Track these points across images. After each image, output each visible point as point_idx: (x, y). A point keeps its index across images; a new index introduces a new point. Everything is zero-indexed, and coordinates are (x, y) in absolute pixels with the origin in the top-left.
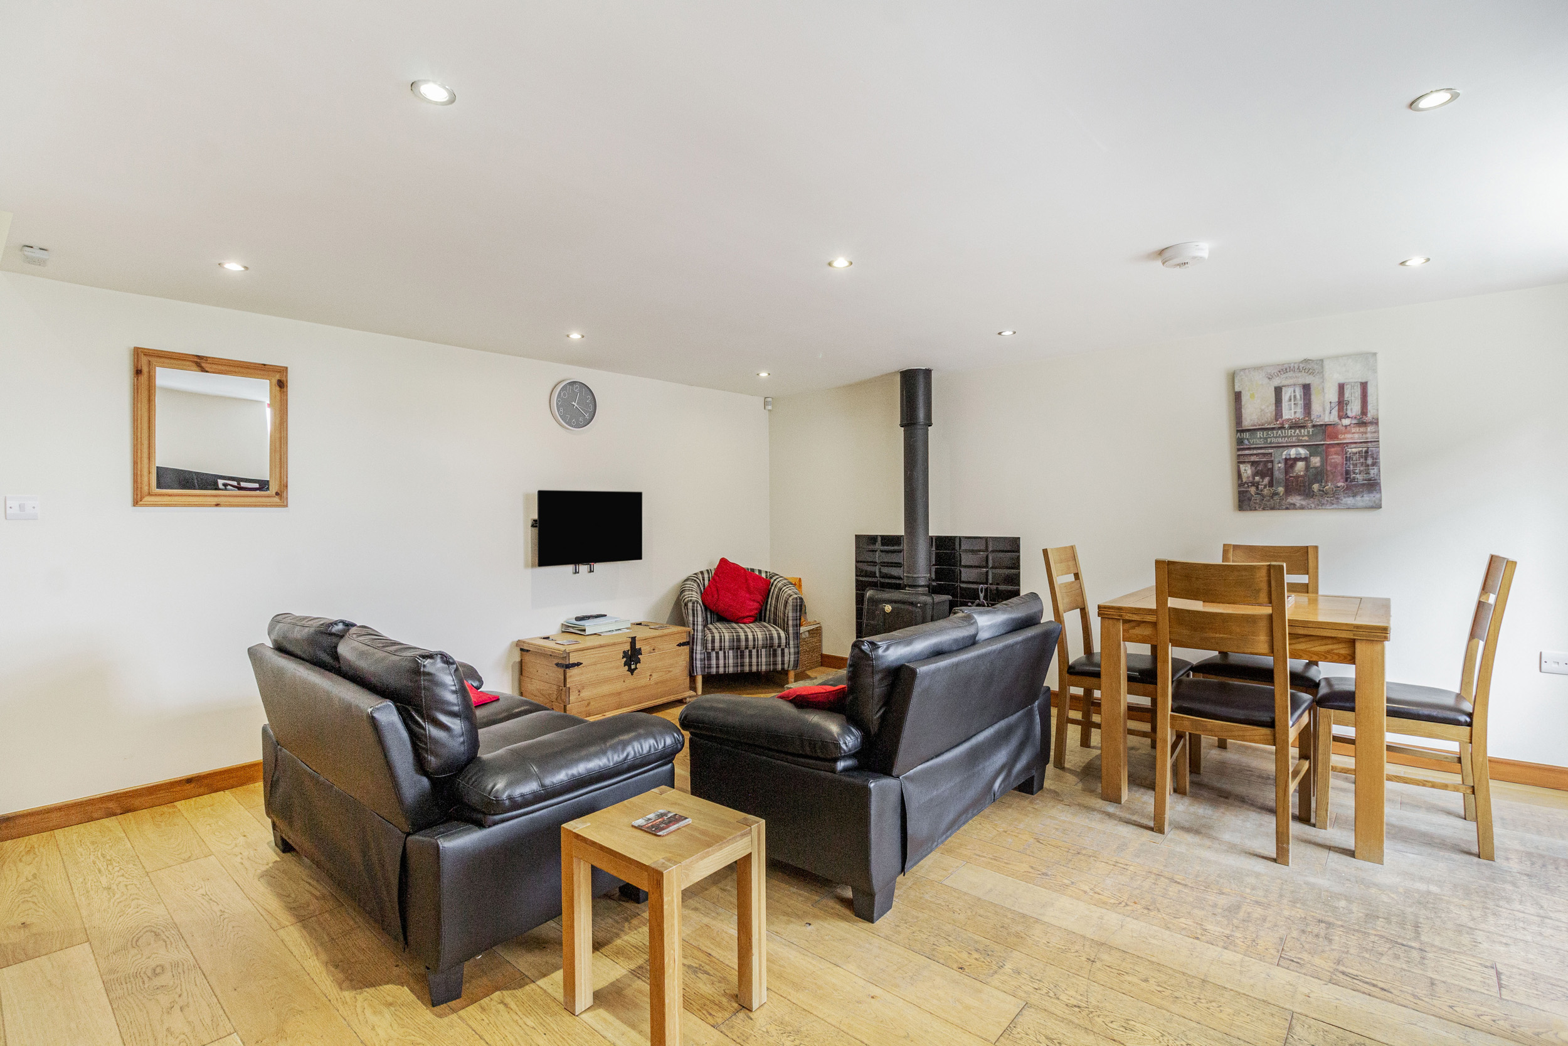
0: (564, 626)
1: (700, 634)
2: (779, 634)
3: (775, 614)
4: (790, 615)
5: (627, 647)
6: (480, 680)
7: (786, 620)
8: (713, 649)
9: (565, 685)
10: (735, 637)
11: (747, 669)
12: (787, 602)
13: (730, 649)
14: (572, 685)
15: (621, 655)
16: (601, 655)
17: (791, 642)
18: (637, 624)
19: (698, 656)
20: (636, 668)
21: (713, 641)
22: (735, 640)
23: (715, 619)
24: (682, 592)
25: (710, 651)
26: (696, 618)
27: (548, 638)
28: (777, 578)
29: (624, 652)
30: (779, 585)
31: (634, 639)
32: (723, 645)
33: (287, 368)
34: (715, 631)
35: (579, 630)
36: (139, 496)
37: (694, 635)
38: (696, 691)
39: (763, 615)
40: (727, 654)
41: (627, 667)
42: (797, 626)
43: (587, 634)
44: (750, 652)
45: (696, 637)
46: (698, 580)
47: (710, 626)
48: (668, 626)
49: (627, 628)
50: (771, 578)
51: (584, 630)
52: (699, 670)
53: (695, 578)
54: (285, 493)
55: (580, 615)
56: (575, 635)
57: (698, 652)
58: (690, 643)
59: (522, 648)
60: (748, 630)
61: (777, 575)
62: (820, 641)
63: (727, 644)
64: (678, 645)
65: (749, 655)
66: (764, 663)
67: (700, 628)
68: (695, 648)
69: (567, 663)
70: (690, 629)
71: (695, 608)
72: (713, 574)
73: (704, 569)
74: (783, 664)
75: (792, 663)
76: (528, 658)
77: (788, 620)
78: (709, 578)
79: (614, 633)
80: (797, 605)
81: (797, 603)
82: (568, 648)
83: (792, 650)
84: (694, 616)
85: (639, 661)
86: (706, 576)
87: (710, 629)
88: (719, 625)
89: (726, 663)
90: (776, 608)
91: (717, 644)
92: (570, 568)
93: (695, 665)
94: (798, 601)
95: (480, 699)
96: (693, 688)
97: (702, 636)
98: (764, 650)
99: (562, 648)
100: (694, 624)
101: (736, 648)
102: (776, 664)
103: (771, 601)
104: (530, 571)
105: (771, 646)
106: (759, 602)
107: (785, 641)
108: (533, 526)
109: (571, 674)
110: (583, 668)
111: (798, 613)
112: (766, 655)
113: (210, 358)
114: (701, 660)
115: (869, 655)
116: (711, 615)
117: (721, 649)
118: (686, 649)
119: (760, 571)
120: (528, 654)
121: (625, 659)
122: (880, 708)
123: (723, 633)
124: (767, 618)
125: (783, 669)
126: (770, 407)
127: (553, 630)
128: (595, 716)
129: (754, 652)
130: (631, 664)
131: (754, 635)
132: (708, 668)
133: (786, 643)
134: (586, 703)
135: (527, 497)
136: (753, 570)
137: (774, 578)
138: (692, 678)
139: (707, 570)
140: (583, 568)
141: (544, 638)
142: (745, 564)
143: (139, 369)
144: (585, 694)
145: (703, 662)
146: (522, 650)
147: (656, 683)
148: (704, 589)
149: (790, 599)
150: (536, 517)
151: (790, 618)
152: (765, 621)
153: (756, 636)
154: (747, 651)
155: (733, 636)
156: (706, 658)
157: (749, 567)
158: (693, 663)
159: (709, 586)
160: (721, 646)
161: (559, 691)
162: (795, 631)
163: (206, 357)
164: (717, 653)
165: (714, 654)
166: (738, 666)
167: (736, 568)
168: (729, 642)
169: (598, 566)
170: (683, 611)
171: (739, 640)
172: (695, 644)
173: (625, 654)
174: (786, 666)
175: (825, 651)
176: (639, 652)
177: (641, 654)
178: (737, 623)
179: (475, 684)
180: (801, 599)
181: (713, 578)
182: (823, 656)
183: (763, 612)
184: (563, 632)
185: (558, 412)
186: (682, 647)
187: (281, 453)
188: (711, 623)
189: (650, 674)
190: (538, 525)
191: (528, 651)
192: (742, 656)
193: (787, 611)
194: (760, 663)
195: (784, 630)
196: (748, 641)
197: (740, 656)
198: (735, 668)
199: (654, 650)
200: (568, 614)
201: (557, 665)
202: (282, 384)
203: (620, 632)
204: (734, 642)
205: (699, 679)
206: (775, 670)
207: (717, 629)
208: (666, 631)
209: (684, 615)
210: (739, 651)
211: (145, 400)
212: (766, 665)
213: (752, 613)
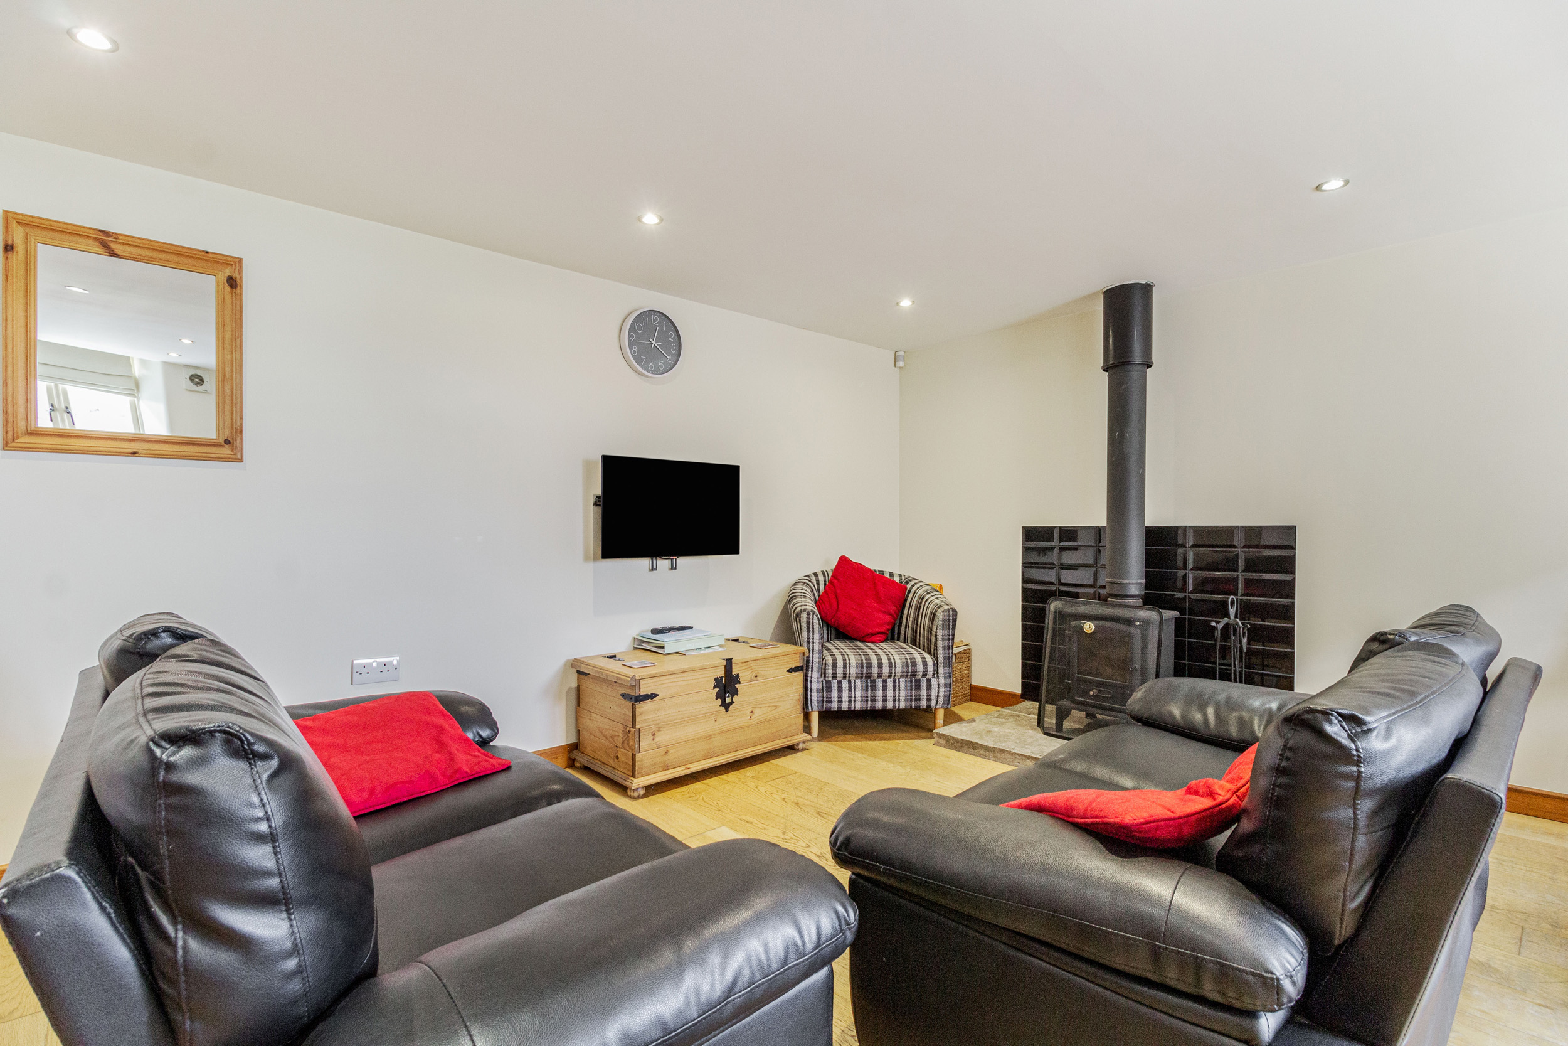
0: (636, 642)
1: (817, 656)
2: (923, 659)
3: (915, 631)
4: (940, 632)
5: (721, 673)
6: (493, 726)
7: (933, 640)
8: (834, 677)
9: (634, 726)
10: (864, 661)
11: (879, 705)
12: (934, 615)
13: (857, 677)
14: (643, 725)
15: (713, 683)
16: (684, 683)
17: (941, 670)
18: (733, 640)
19: (815, 686)
20: (732, 702)
21: (834, 666)
22: (865, 665)
23: (833, 637)
24: (792, 598)
25: (830, 679)
26: (811, 634)
27: (612, 657)
28: (916, 584)
29: (716, 680)
30: (920, 592)
31: (729, 662)
32: (848, 672)
33: (241, 260)
34: (835, 652)
35: (656, 647)
36: (10, 434)
37: (808, 657)
38: (809, 733)
39: (896, 631)
40: (853, 685)
41: (719, 701)
42: (949, 649)
43: (666, 652)
44: (885, 681)
45: (811, 659)
46: (810, 584)
47: (828, 645)
48: (774, 643)
49: (720, 646)
50: (907, 583)
51: (663, 647)
52: (815, 704)
53: (807, 582)
54: (239, 440)
55: (658, 626)
56: (649, 653)
57: (814, 680)
58: (803, 668)
59: (579, 669)
60: (880, 652)
61: (916, 579)
62: (969, 668)
63: (853, 671)
64: (788, 671)
65: (883, 686)
66: (903, 698)
67: (817, 647)
68: (810, 675)
69: (637, 694)
70: (804, 648)
71: (811, 621)
72: (830, 575)
73: (818, 571)
74: (929, 699)
75: (941, 699)
76: (587, 684)
77: (936, 639)
78: (825, 581)
79: (702, 652)
80: (949, 620)
81: (949, 616)
82: (639, 674)
83: (942, 681)
84: (808, 631)
85: (736, 692)
86: (821, 578)
87: (829, 649)
88: (839, 643)
89: (854, 698)
90: (916, 622)
91: (840, 671)
92: (644, 562)
93: (809, 697)
94: (951, 614)
95: (476, 768)
96: (807, 729)
97: (819, 658)
98: (903, 680)
99: (630, 673)
100: (808, 642)
101: (866, 677)
102: (919, 700)
103: (909, 614)
104: (591, 565)
105: (914, 675)
106: (891, 615)
107: (932, 669)
108: (596, 504)
109: (642, 710)
110: (659, 702)
111: (951, 631)
112: (906, 686)
113: (120, 235)
114: (818, 691)
115: (1350, 749)
116: (828, 630)
117: (844, 677)
118: (799, 676)
119: (891, 574)
120: (586, 678)
121: (717, 689)
122: (1365, 883)
123: (847, 654)
124: (902, 636)
125: (929, 706)
126: (901, 364)
127: (621, 644)
128: (676, 770)
129: (890, 682)
130: (725, 697)
131: (889, 659)
132: (827, 702)
133: (934, 671)
134: (663, 750)
135: (588, 464)
136: (882, 572)
137: (912, 583)
138: (807, 716)
139: (823, 572)
140: (663, 563)
141: (608, 657)
142: (872, 565)
143: (10, 242)
144: (662, 738)
145: (821, 694)
146: (579, 672)
147: (759, 723)
148: (819, 596)
149: (940, 611)
150: (599, 492)
151: (940, 637)
152: (898, 640)
153: (893, 661)
154: (881, 680)
155: (862, 660)
156: (825, 689)
157: (877, 569)
158: (806, 695)
159: (825, 592)
160: (845, 674)
161: (627, 733)
162: (947, 656)
163: (116, 234)
164: (840, 682)
165: (835, 684)
166: (867, 701)
167: (860, 569)
168: (857, 667)
169: (683, 561)
170: (794, 622)
171: (869, 666)
172: (810, 668)
173: (718, 682)
174: (933, 703)
175: (976, 681)
176: (736, 679)
177: (740, 683)
178: (862, 641)
179: (485, 733)
180: (955, 611)
181: (831, 582)
182: (972, 687)
183: (896, 628)
184: (636, 649)
185: (631, 351)
186: (794, 674)
187: (232, 383)
188: (828, 641)
189: (750, 710)
190: (601, 503)
191: (586, 674)
192: (874, 688)
193: (934, 628)
194: (898, 697)
195: (929, 653)
196: (882, 667)
197: (871, 686)
198: (864, 704)
199: (756, 676)
200: (641, 625)
201: (623, 695)
202: (233, 283)
203: (710, 650)
204: (862, 667)
205: (815, 717)
206: (918, 708)
207: (838, 649)
208: (773, 651)
209: (795, 630)
210: (869, 680)
211: (20, 293)
212: (906, 700)
213: (883, 629)
